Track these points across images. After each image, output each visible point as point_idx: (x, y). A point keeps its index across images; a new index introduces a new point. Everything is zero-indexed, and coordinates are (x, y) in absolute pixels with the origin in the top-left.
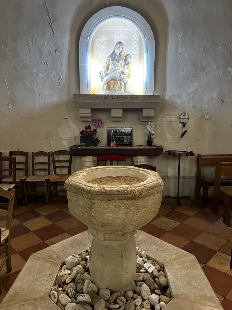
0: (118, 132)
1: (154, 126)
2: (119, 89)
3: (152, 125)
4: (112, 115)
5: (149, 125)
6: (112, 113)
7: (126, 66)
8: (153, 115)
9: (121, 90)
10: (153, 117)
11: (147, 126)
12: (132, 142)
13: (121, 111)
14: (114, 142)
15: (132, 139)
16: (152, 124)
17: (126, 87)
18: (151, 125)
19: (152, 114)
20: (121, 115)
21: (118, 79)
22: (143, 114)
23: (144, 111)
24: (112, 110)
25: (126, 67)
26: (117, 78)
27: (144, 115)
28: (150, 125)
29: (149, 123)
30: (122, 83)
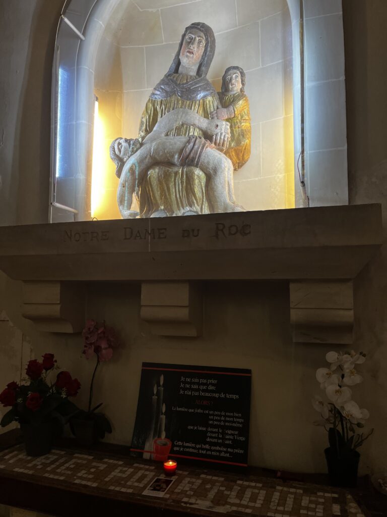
0: (185, 389)
1: (357, 379)
2: (185, 201)
3: (347, 367)
4: (145, 312)
5: (328, 365)
6: (142, 303)
7: (225, 110)
8: (348, 316)
9: (191, 204)
10: (347, 328)
11: (321, 373)
12: (245, 445)
13: (182, 295)
14: (159, 437)
15: (245, 430)
16: (348, 362)
17: (212, 189)
18: (340, 367)
19: (341, 312)
20: (183, 314)
21: (176, 156)
22: (292, 311)
23: (296, 294)
24: (145, 289)
25: (225, 113)
26: (173, 156)
27: (295, 315)
28: (334, 368)
29: (332, 356)
30: (198, 172)
